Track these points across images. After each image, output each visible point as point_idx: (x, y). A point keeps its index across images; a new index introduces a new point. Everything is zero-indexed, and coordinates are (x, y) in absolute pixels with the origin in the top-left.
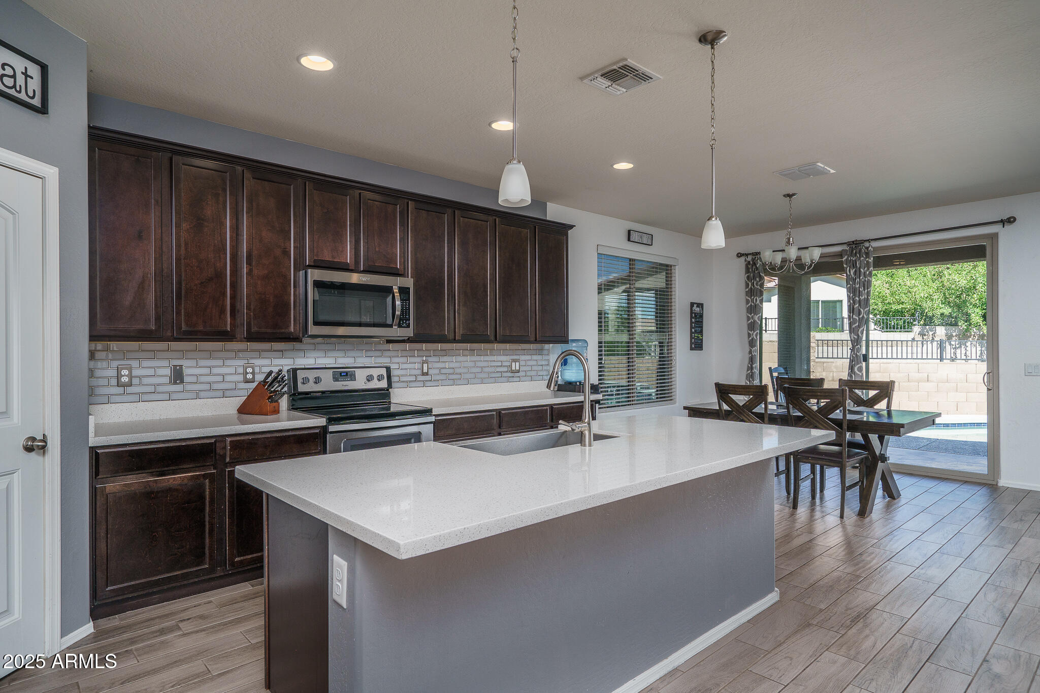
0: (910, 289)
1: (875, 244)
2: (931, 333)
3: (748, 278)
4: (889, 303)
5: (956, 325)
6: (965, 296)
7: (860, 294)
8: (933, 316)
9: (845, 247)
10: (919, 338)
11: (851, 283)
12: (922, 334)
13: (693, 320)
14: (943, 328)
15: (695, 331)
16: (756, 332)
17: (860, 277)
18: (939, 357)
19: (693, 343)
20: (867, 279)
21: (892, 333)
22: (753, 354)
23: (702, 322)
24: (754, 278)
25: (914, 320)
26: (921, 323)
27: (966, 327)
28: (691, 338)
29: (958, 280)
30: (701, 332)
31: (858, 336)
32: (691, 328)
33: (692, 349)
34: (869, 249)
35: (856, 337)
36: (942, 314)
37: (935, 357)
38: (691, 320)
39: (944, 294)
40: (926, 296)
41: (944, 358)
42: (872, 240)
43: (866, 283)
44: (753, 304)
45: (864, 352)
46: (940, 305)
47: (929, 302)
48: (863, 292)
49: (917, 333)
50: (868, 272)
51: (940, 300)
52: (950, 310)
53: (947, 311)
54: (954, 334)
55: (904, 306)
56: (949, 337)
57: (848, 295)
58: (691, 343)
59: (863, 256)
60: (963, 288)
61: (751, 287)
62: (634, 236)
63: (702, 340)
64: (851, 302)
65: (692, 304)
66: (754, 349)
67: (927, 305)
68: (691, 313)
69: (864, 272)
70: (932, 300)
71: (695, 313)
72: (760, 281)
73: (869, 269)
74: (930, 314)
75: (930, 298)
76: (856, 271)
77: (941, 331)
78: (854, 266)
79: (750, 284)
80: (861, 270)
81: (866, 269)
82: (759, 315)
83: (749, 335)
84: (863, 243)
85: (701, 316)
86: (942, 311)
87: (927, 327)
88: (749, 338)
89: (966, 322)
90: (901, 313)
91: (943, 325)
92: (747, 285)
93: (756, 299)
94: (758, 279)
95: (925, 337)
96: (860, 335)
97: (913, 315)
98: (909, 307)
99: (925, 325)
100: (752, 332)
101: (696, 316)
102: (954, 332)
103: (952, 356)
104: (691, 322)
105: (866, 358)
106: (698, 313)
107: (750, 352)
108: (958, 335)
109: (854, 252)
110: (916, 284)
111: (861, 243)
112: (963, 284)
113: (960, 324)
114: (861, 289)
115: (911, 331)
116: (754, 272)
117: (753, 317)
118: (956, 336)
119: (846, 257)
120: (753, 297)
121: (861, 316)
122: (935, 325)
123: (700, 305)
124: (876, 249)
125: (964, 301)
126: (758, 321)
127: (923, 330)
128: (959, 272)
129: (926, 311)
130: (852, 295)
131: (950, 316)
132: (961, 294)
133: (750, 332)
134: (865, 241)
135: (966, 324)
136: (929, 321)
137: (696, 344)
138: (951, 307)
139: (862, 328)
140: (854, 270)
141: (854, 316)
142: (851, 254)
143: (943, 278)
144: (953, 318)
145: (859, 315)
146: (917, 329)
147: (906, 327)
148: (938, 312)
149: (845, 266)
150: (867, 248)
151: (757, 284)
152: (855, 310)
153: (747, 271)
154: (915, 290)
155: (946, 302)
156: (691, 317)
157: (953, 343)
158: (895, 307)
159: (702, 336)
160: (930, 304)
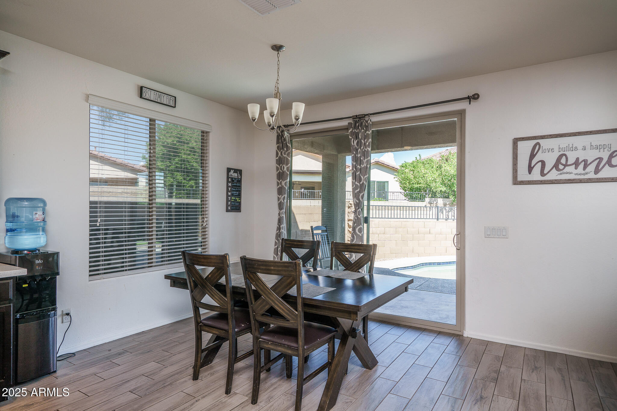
0: (424, 175)
1: (375, 119)
2: (435, 202)
3: (278, 147)
4: (413, 184)
5: (448, 198)
6: (453, 180)
7: (361, 163)
8: (436, 192)
9: (351, 121)
10: (428, 205)
11: (354, 153)
12: (430, 203)
13: (230, 184)
14: (441, 199)
15: (232, 195)
16: (283, 196)
17: (361, 148)
18: (436, 218)
19: (229, 206)
20: (366, 149)
21: (414, 202)
22: (281, 216)
23: (240, 187)
24: (283, 148)
25: (426, 194)
26: (430, 196)
27: (453, 199)
28: (227, 201)
29: (449, 170)
30: (239, 196)
31: (359, 200)
32: (228, 191)
33: (227, 211)
34: (369, 122)
35: (358, 201)
36: (441, 191)
37: (434, 217)
38: (227, 184)
39: (442, 178)
40: (432, 179)
41: (439, 218)
42: (371, 114)
43: (366, 153)
44: (281, 171)
45: (365, 215)
46: (440, 185)
47: (434, 183)
48: (364, 160)
49: (428, 202)
50: (367, 144)
51: (440, 182)
52: (445, 189)
53: (444, 189)
54: (447, 203)
55: (420, 185)
56: (445, 205)
57: (352, 163)
58: (227, 206)
59: (363, 129)
60: (452, 175)
61: (280, 156)
62: (147, 94)
63: (240, 203)
64: (354, 169)
65: (229, 170)
66: (282, 211)
67: (433, 185)
68: (228, 178)
69: (365, 143)
70: (436, 182)
71: (232, 178)
72: (287, 150)
73: (368, 141)
74: (434, 191)
75: (435, 181)
76: (358, 142)
77: (440, 202)
78: (357, 137)
79: (279, 153)
80: (362, 141)
81: (366, 140)
82: (286, 181)
83: (279, 199)
84: (364, 117)
85: (240, 181)
86: (441, 189)
87: (433, 198)
88: (278, 201)
89: (454, 196)
90: (419, 189)
91: (442, 198)
92: (277, 154)
93: (284, 167)
94: (285, 149)
95: (432, 205)
96: (361, 199)
97: (425, 191)
98: (423, 186)
99: (432, 197)
100: (281, 196)
101: (233, 181)
102: (447, 201)
103: (447, 217)
104: (228, 187)
105: (366, 220)
106: (235, 178)
107: (279, 214)
108: (449, 204)
109: (357, 124)
110: (427, 172)
111: (363, 117)
112: (452, 173)
113: (450, 197)
114: (361, 158)
115: (424, 201)
116: (283, 143)
117: (281, 182)
118: (448, 204)
119: (351, 130)
120: (281, 165)
121: (361, 183)
122: (437, 198)
123: (239, 171)
124: (374, 124)
125: (452, 183)
126: (285, 187)
127: (430, 201)
128: (450, 166)
129: (433, 188)
130: (355, 163)
131: (445, 192)
132: (451, 179)
133: (279, 196)
134: (365, 115)
135: (453, 197)
136: (434, 195)
137: (232, 206)
138: (445, 187)
139: (363, 193)
140: (357, 141)
141: (356, 183)
142: (355, 127)
143: (442, 169)
144: (447, 193)
145: (360, 181)
146: (427, 200)
147: (422, 199)
148: (439, 189)
149: (350, 137)
150: (367, 122)
151: (284, 154)
152: (357, 177)
153: (278, 142)
154: (427, 175)
155: (443, 183)
156: (228, 182)
157: (447, 209)
158: (416, 186)
159: (240, 199)
160: (434, 184)
